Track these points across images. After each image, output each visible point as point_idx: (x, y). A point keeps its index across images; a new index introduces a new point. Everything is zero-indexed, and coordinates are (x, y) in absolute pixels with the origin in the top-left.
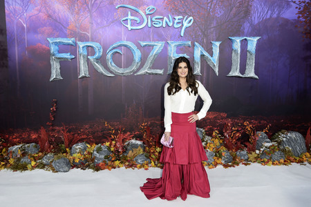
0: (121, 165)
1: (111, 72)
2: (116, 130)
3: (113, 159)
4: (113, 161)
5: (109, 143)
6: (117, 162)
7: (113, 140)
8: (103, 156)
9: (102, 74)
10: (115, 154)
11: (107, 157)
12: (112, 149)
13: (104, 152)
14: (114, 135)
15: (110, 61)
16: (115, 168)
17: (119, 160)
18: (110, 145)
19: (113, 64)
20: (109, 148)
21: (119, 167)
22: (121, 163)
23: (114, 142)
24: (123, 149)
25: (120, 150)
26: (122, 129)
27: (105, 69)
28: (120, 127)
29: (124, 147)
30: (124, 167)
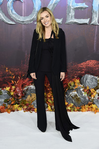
0: (20, 109)
1: (12, 20)
2: (17, 76)
3: (12, 103)
4: (13, 105)
5: (9, 88)
6: (16, 106)
7: (13, 85)
8: (3, 100)
9: (3, 21)
10: (15, 98)
11: (6, 101)
12: (12, 93)
13: (5, 95)
14: (14, 80)
15: (11, 8)
16: (14, 111)
17: (18, 104)
18: (10, 89)
19: (14, 12)
20: (9, 92)
21: (18, 110)
22: (20, 106)
23: (13, 87)
25: (19, 95)
26: (22, 75)
27: (6, 17)
28: (20, 73)
29: (23, 92)
30: (23, 111)
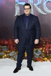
0: (47, 60)
1: (45, 12)
2: (46, 42)
3: (44, 57)
4: (44, 58)
5: (42, 48)
6: (46, 58)
7: (44, 47)
8: (39, 55)
9: (40, 13)
10: (45, 54)
11: (40, 55)
12: (43, 51)
13: (40, 52)
14: (45, 44)
15: (45, 6)
16: (44, 61)
17: (47, 57)
18: (42, 49)
19: (46, 8)
20: (42, 51)
21: (47, 61)
22: (48, 59)
23: (44, 48)
24: (49, 52)
25: (47, 52)
26: (49, 42)
27: (42, 11)
28: (48, 40)
29: (50, 51)
30: (49, 61)
